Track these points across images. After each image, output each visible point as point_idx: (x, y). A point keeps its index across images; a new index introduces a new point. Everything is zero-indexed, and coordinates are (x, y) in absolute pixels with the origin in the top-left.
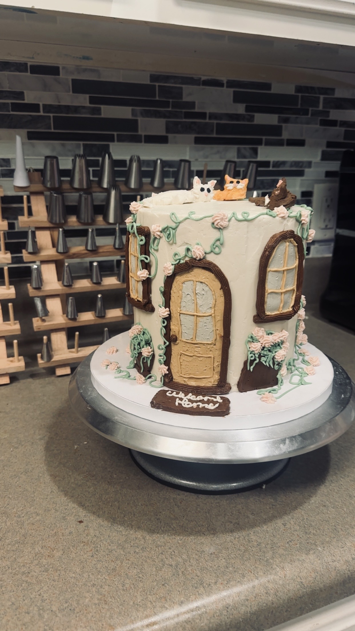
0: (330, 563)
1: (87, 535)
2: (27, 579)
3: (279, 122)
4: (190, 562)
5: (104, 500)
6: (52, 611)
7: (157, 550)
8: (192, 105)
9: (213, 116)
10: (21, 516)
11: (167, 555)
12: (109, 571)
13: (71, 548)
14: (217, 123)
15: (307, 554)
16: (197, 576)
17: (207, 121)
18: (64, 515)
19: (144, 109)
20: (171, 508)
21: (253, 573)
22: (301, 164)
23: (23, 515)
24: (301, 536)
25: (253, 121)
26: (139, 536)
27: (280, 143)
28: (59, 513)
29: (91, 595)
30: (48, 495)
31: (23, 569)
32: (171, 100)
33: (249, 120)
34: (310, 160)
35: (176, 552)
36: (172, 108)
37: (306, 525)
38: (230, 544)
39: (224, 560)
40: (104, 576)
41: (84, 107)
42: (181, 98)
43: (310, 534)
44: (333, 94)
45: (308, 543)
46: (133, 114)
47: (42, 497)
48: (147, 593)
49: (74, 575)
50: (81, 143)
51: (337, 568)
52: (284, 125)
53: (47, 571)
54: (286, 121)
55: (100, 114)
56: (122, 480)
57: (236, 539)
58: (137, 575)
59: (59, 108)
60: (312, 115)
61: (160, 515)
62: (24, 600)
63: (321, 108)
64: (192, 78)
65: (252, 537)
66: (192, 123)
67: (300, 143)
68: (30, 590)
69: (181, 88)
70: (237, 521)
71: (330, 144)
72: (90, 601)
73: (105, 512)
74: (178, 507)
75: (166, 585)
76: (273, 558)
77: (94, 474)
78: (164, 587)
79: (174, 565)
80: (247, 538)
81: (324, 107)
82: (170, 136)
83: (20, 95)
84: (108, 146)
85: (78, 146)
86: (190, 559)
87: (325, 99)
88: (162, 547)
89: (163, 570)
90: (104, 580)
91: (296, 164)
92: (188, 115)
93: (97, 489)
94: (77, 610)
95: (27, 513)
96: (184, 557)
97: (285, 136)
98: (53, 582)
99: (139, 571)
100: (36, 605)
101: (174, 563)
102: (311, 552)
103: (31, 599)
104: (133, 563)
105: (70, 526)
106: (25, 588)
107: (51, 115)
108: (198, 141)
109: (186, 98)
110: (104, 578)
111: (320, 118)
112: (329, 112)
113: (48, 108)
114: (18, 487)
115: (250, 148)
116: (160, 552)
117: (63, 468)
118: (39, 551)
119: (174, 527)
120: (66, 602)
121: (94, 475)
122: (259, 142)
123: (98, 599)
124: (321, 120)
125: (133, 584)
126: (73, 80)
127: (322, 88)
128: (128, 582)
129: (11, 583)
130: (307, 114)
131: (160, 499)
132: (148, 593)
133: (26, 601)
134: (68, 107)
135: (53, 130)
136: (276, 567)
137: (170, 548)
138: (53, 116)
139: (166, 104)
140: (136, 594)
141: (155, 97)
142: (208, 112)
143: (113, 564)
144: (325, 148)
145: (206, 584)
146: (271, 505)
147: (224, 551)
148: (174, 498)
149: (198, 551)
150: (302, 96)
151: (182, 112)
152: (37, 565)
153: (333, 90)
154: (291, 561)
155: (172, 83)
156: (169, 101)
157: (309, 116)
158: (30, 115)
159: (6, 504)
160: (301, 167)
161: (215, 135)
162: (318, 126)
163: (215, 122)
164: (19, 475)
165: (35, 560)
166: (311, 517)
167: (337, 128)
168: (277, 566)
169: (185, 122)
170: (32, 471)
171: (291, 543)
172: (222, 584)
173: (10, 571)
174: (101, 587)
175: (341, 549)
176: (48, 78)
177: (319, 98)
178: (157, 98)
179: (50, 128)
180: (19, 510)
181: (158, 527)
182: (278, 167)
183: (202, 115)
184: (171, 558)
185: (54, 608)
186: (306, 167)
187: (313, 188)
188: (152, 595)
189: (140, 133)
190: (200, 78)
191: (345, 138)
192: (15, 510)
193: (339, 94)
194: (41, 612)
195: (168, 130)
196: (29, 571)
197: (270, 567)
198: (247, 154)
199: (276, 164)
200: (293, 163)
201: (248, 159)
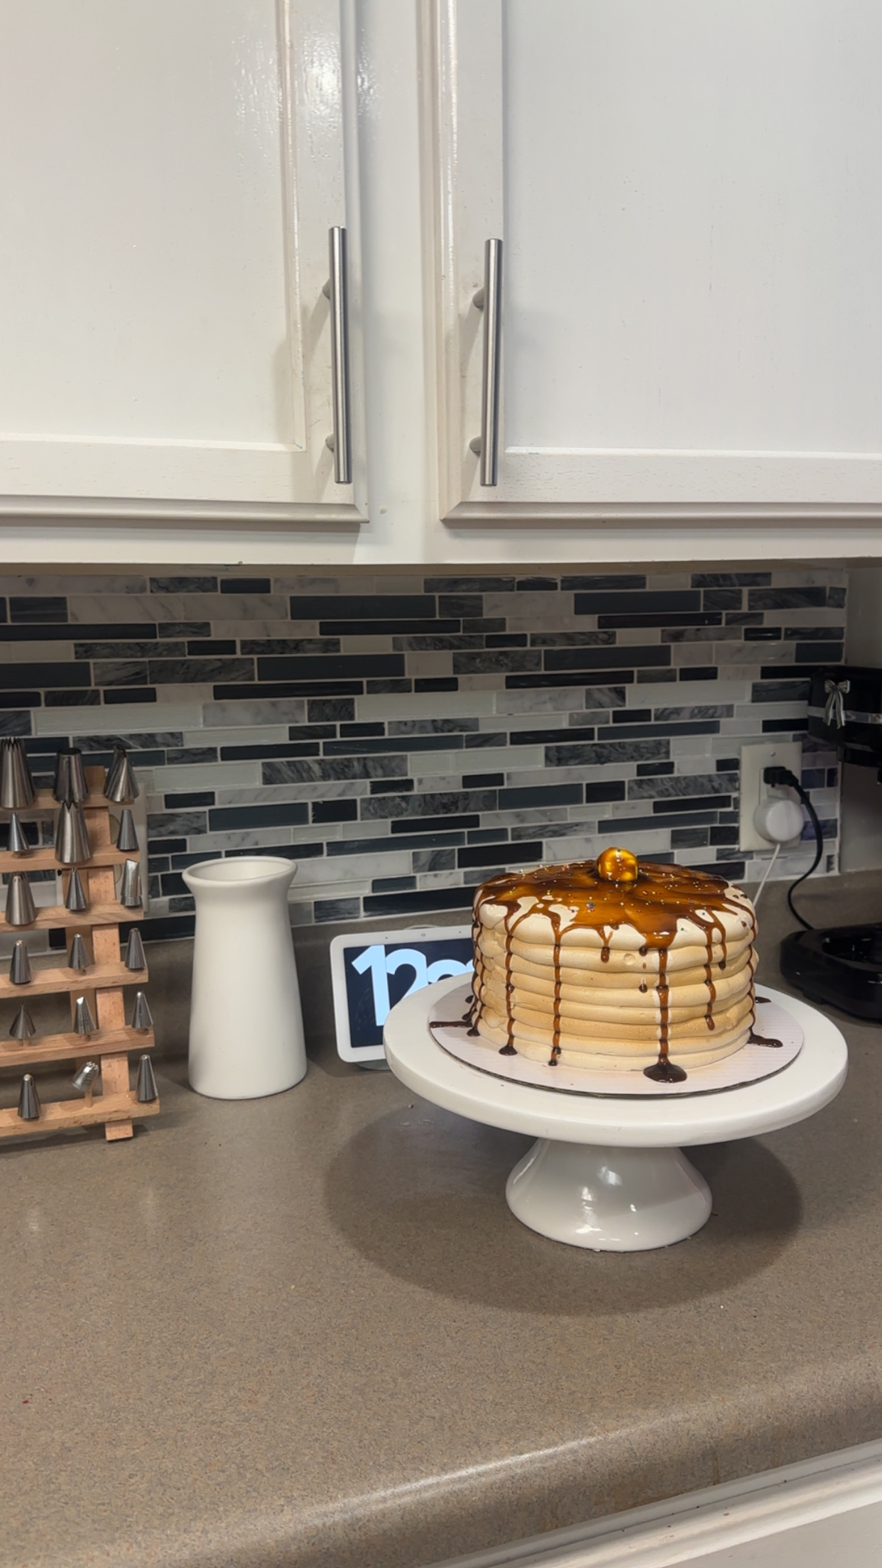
0: (679, 1423)
1: (307, 1375)
2: (219, 1429)
3: (663, 641)
4: (462, 1414)
5: (334, 1326)
6: (257, 1469)
7: (414, 1397)
8: (501, 623)
9: (537, 640)
10: (205, 1347)
11: (428, 1404)
12: (340, 1423)
13: (283, 1391)
14: (545, 651)
15: (644, 1408)
16: (470, 1432)
17: (528, 647)
18: (272, 1347)
19: (414, 637)
20: (439, 1340)
21: (556, 1430)
22: (711, 711)
23: (208, 1346)
24: (641, 1384)
25: (614, 642)
26: (387, 1378)
27: (668, 677)
28: (263, 1343)
29: (312, 1452)
30: (245, 1318)
31: (213, 1418)
32: (461, 619)
33: (606, 642)
34: (728, 703)
35: (442, 1400)
36: (464, 632)
37: (652, 1369)
38: (528, 1391)
39: (514, 1413)
40: (332, 1428)
41: (310, 641)
42: (481, 614)
43: (656, 1381)
44: (769, 583)
45: (649, 1393)
46: (395, 648)
47: (236, 1320)
48: (394, 1452)
49: (287, 1427)
50: (306, 699)
51: (691, 1433)
52: (673, 645)
53: (247, 1420)
54: (677, 637)
55: (338, 651)
56: (363, 1298)
57: (538, 1386)
58: (380, 1429)
59: (269, 645)
60: (727, 623)
61: (422, 1350)
62: (217, 1456)
63: (745, 609)
64: (498, 580)
65: (563, 1383)
66: (501, 653)
67: (709, 674)
68: (224, 1443)
69: (480, 598)
70: (543, 1360)
71: (767, 672)
72: (311, 1459)
73: (335, 1343)
74: (452, 1338)
75: (423, 1442)
76: (589, 1412)
77: (319, 1287)
78: (420, 1444)
79: (437, 1418)
80: (554, 1384)
81: (751, 607)
82: (461, 678)
83: (204, 628)
84: (351, 702)
85: (300, 706)
86: (463, 1410)
87: (751, 594)
88: (422, 1394)
89: (421, 1423)
90: (332, 1434)
91: (702, 711)
92: (492, 642)
93: (323, 1309)
94: (292, 1469)
95: (214, 1343)
96: (455, 1407)
97: (676, 664)
98: (257, 1434)
99: (384, 1423)
100: (234, 1463)
101: (437, 1415)
102: (652, 1406)
103: (226, 1454)
104: (375, 1413)
105: (281, 1362)
106: (217, 1440)
107: (255, 657)
108: (512, 683)
109: (487, 615)
110: (332, 1431)
111: (744, 627)
112: (762, 614)
113: (249, 646)
114: (197, 1305)
115: (610, 689)
116: (418, 1400)
117: (268, 1278)
118: (235, 1394)
119: (442, 1366)
120: (277, 1460)
121: (319, 1289)
122: (628, 678)
123: (323, 1457)
124: (746, 630)
125: (375, 1440)
126: (292, 598)
127: (746, 575)
128: (367, 1438)
129: (196, 1434)
130: (720, 623)
131: (423, 1326)
132: (396, 1452)
133: (219, 1457)
134: (283, 643)
135: (256, 682)
136: (593, 1424)
137: (433, 1396)
138: (258, 659)
139: (453, 626)
140: (378, 1452)
141: (434, 616)
142: (528, 633)
143: (346, 1414)
144: (759, 680)
145: (484, 1443)
146: (602, 1339)
147: (516, 1401)
148: (445, 1327)
149: (476, 1400)
150: (705, 592)
151: (482, 636)
152: (233, 1412)
153: (767, 576)
154: (618, 1416)
155: (464, 591)
156: (459, 621)
157: (723, 625)
158: (220, 660)
159: (181, 1329)
160: (713, 716)
161: (543, 672)
162: (741, 642)
163: (543, 648)
164: (199, 1287)
165: (230, 1406)
166: (664, 1357)
167: (782, 642)
168: (595, 1423)
169: (489, 652)
170: (218, 1282)
171: (622, 1393)
172: (506, 1443)
173: (194, 1419)
174: (328, 1442)
175: (701, 1404)
176: (252, 599)
177: (740, 591)
178: (438, 618)
179: (253, 679)
180: (201, 1338)
181: (417, 1365)
182: (667, 718)
183: (519, 640)
184: (435, 1408)
185: (259, 1467)
186: (720, 717)
187: (740, 754)
188: (402, 1454)
189: (407, 676)
190: (514, 578)
191: (798, 659)
192: (194, 1338)
193: (778, 582)
194: (242, 1471)
195: (457, 669)
196: (222, 1420)
197: (585, 1423)
198: (605, 699)
199: (662, 714)
200: (696, 711)
201: (608, 707)
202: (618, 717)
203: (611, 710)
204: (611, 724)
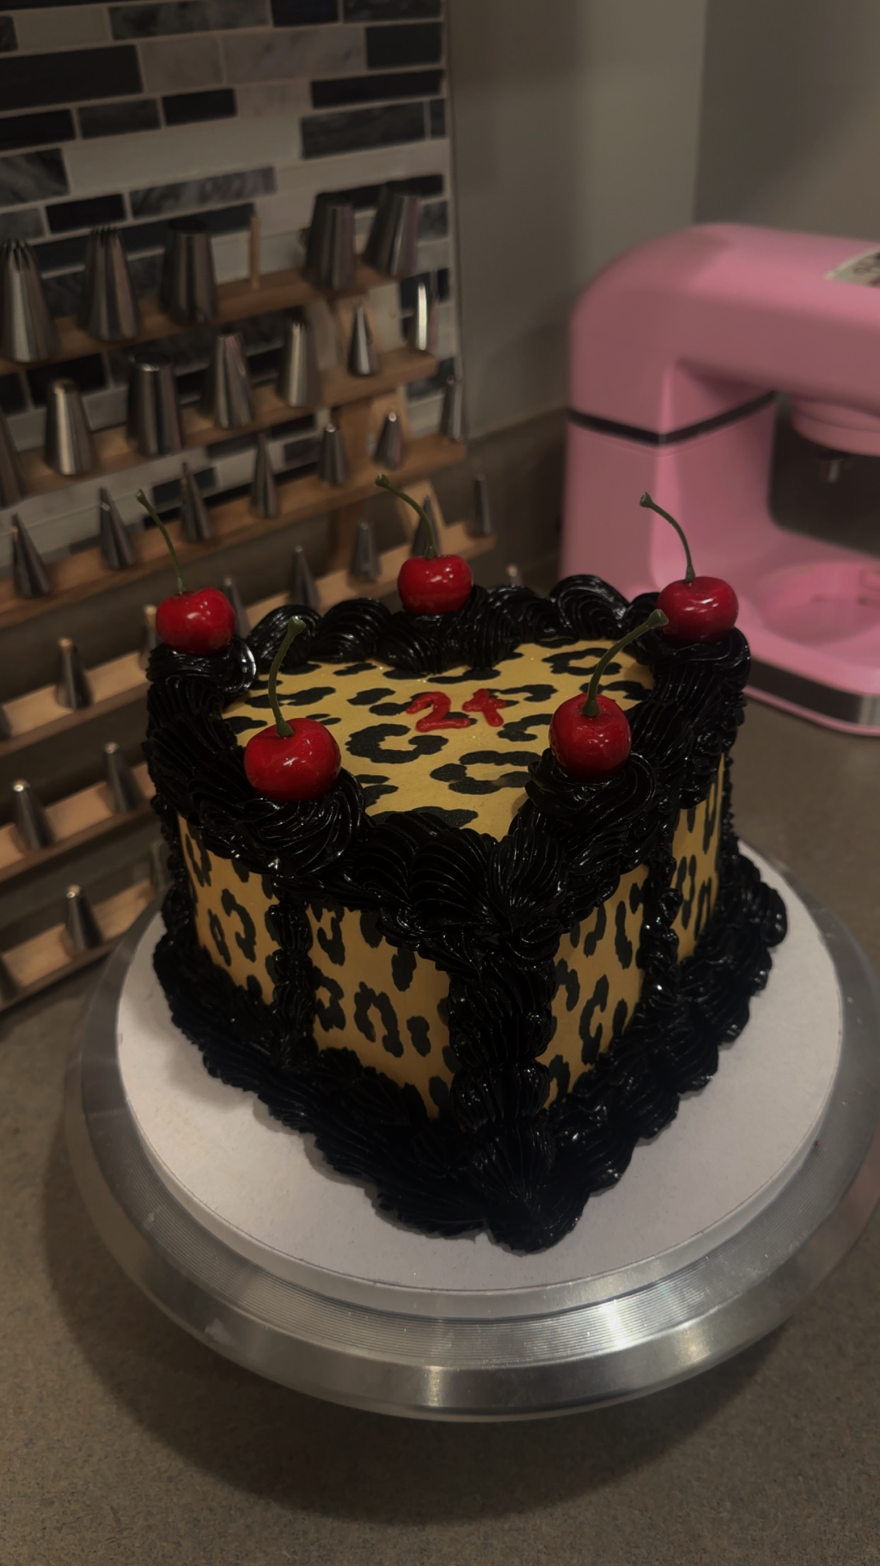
3: (117, 36)
22: (236, 185)
25: (12, 44)
27: (141, 118)
34: (259, 162)
52: (138, 42)
54: (146, 24)
67: (218, 103)
71: (324, 93)
91: (221, 184)
97: (154, 89)
115: (28, 157)
122: (60, 128)
144: (308, 110)
160: (239, 195)
162: (268, 29)
167: (339, 25)
182: (157, 209)
186: (255, 191)
191: (372, 61)
198: (23, 182)
199: (146, 201)
200: (209, 187)
201: (35, 198)
202: (63, 216)
203: (40, 205)
204: (49, 237)
